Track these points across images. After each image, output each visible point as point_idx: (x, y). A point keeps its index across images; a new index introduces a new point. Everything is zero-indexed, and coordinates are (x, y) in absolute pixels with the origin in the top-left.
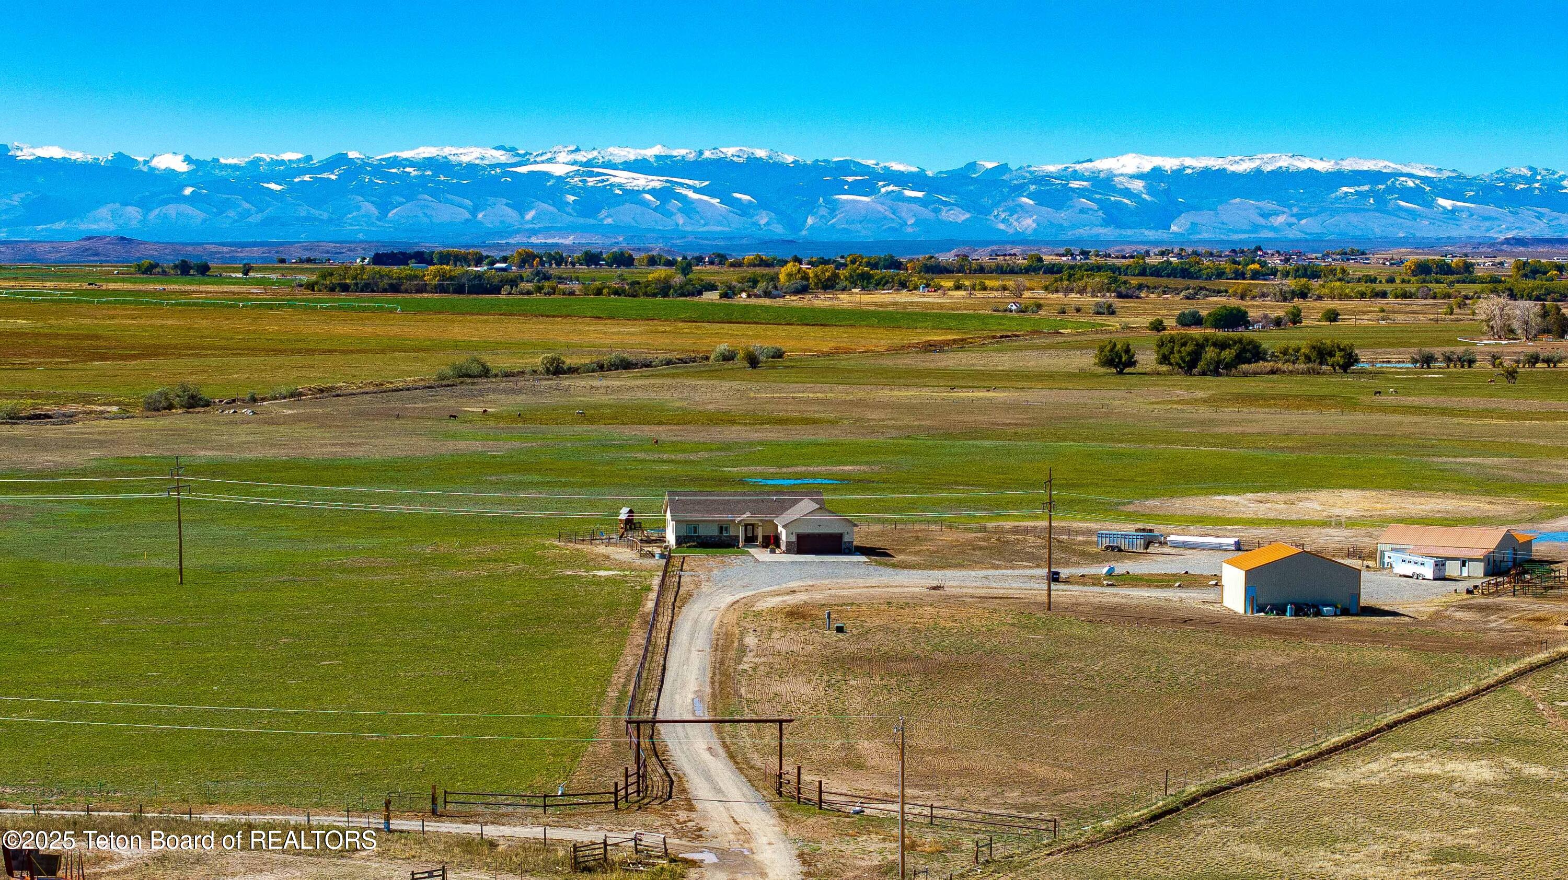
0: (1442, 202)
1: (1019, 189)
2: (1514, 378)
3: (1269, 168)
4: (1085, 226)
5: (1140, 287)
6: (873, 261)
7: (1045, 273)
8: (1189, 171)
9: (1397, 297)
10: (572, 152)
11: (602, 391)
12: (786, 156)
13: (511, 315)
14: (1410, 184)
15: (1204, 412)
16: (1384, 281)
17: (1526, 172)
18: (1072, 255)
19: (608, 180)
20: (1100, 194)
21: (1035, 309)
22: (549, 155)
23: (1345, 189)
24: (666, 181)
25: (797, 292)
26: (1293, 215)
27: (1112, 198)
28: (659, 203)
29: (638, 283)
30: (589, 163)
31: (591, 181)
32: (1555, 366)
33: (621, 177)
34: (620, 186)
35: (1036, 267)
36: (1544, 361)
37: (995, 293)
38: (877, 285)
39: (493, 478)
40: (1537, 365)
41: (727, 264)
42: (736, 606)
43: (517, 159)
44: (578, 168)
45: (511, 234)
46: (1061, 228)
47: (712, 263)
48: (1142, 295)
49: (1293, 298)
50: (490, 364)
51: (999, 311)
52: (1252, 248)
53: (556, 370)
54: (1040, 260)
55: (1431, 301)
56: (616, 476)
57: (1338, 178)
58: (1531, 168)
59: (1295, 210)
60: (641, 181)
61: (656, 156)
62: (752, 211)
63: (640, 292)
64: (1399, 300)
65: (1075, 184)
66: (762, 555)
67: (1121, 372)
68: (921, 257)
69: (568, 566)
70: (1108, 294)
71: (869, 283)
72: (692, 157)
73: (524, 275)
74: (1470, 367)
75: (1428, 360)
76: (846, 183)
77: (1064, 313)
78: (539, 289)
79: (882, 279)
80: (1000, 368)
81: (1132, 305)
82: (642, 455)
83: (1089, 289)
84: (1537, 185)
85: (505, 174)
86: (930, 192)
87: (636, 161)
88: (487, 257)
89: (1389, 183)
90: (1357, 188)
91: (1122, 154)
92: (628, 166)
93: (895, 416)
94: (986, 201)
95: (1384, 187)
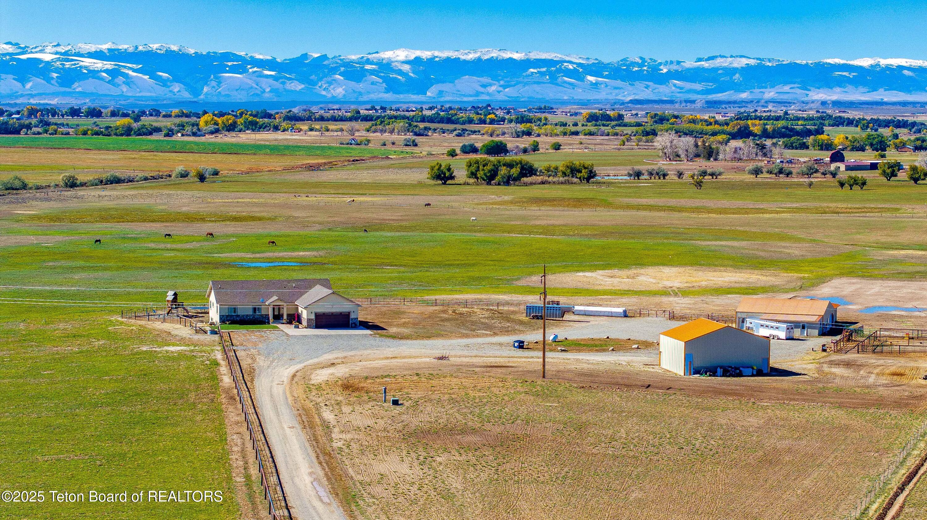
0: (590, 78)
1: (334, 70)
2: (700, 186)
3: (486, 57)
4: (374, 92)
5: (426, 129)
6: (254, 113)
7: (361, 121)
8: (437, 59)
9: (585, 135)
10: (55, 46)
11: (106, 198)
12: (190, 50)
13: (30, 148)
14: (571, 67)
15: (516, 211)
16: (571, 125)
17: (638, 60)
18: (375, 110)
19: (78, 64)
20: (384, 73)
21: (366, 143)
22: (40, 48)
23: (532, 70)
24: (115, 65)
25: (212, 133)
26: (501, 86)
27: (391, 76)
28: (110, 78)
29: (111, 127)
30: (66, 53)
31: (68, 65)
32: (716, 178)
33: (87, 62)
34: (86, 67)
35: (357, 117)
36: (710, 175)
37: (336, 134)
38: (260, 128)
39: (51, 264)
40: (706, 177)
41: (161, 116)
42: (296, 379)
43: (19, 50)
44: (58, 56)
45: (17, 97)
46: (360, 94)
47: (151, 115)
48: (430, 134)
49: (523, 135)
50: (26, 181)
51: (343, 144)
52: (485, 105)
53: (72, 184)
54: (358, 112)
55: (607, 137)
56: (140, 261)
57: (527, 63)
58: (641, 58)
59: (502, 83)
60: (99, 64)
61: (108, 49)
62: (169, 84)
63: (112, 133)
64: (587, 137)
65: (368, 67)
66: (290, 330)
67: (444, 184)
68: (284, 111)
69: (142, 342)
70: (408, 134)
71: (256, 127)
72: (131, 50)
73: (33, 123)
74: (664, 179)
75: (638, 174)
76: (228, 66)
77: (385, 145)
78: (46, 131)
79: (262, 125)
80: (365, 181)
81: (424, 140)
82: (152, 245)
83: (396, 130)
84: (645, 68)
85: (13, 59)
86: (279, 72)
87: (96, 52)
88: (7, 111)
89: (558, 66)
90: (539, 70)
91: (397, 49)
92: (90, 55)
93: (313, 214)
94: (313, 77)
95: (555, 69)
